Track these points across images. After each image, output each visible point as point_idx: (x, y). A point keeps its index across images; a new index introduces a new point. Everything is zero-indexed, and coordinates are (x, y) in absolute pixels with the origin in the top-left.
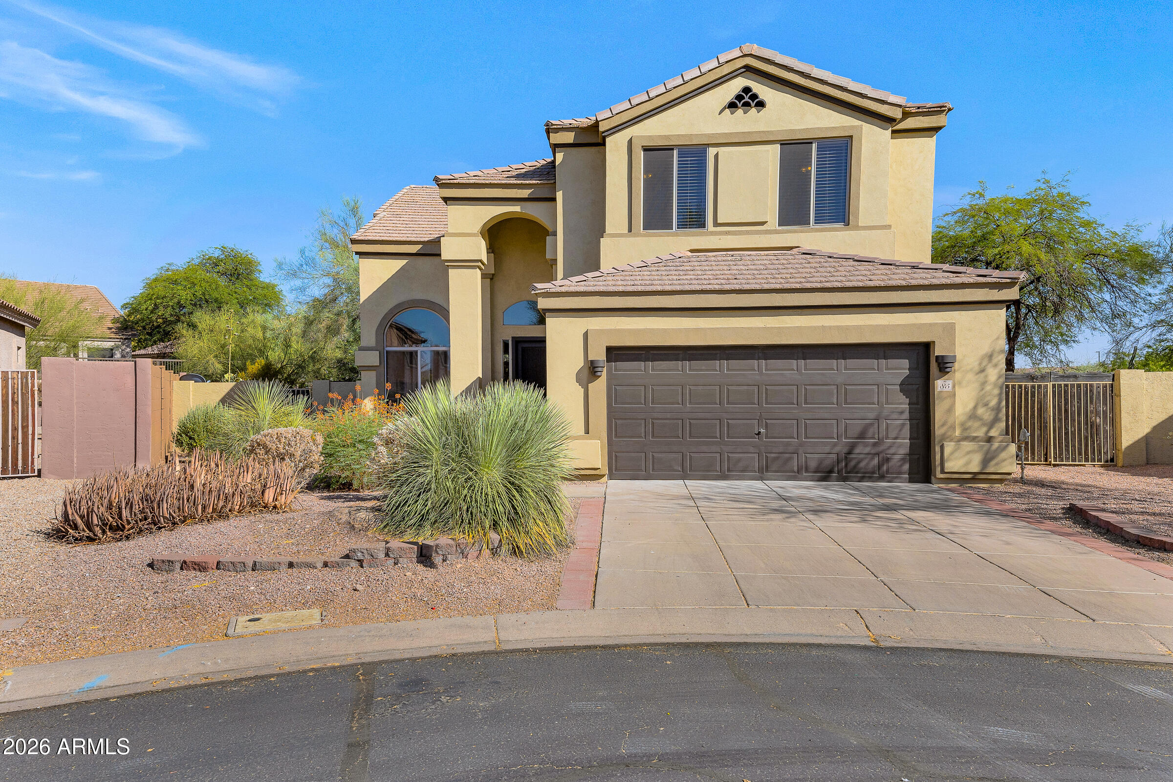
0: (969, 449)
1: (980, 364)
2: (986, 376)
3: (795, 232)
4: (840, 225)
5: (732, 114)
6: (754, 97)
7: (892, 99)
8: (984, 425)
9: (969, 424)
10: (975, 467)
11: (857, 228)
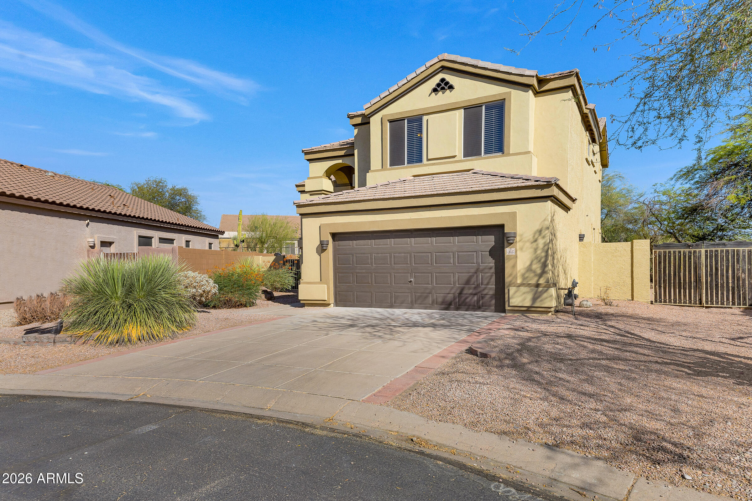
0: (524, 291)
1: (534, 236)
2: (537, 245)
3: (472, 160)
4: (500, 154)
5: (436, 95)
6: (447, 83)
7: (528, 72)
8: (536, 275)
9: (526, 275)
10: (528, 303)
11: (509, 155)
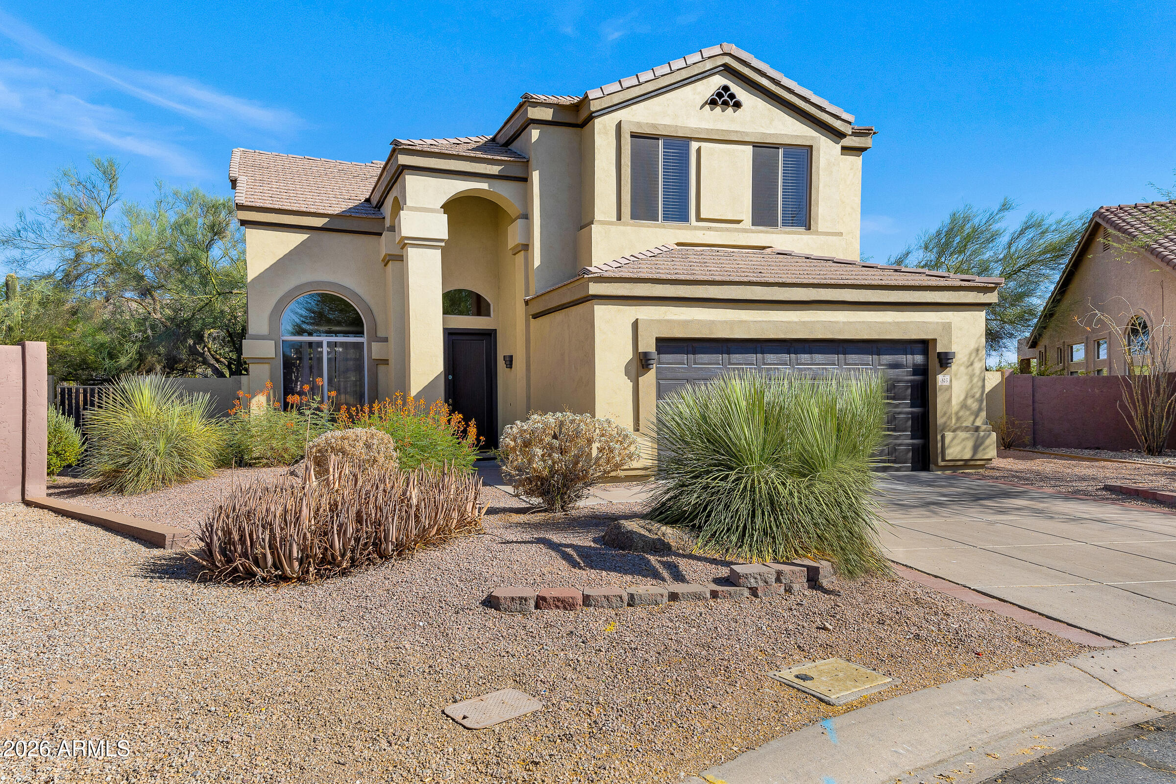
2: (973, 370)
3: (767, 232)
4: (802, 229)
5: (712, 110)
6: (732, 96)
7: (845, 116)
8: (972, 414)
9: (961, 414)
10: (967, 456)
11: (817, 233)
